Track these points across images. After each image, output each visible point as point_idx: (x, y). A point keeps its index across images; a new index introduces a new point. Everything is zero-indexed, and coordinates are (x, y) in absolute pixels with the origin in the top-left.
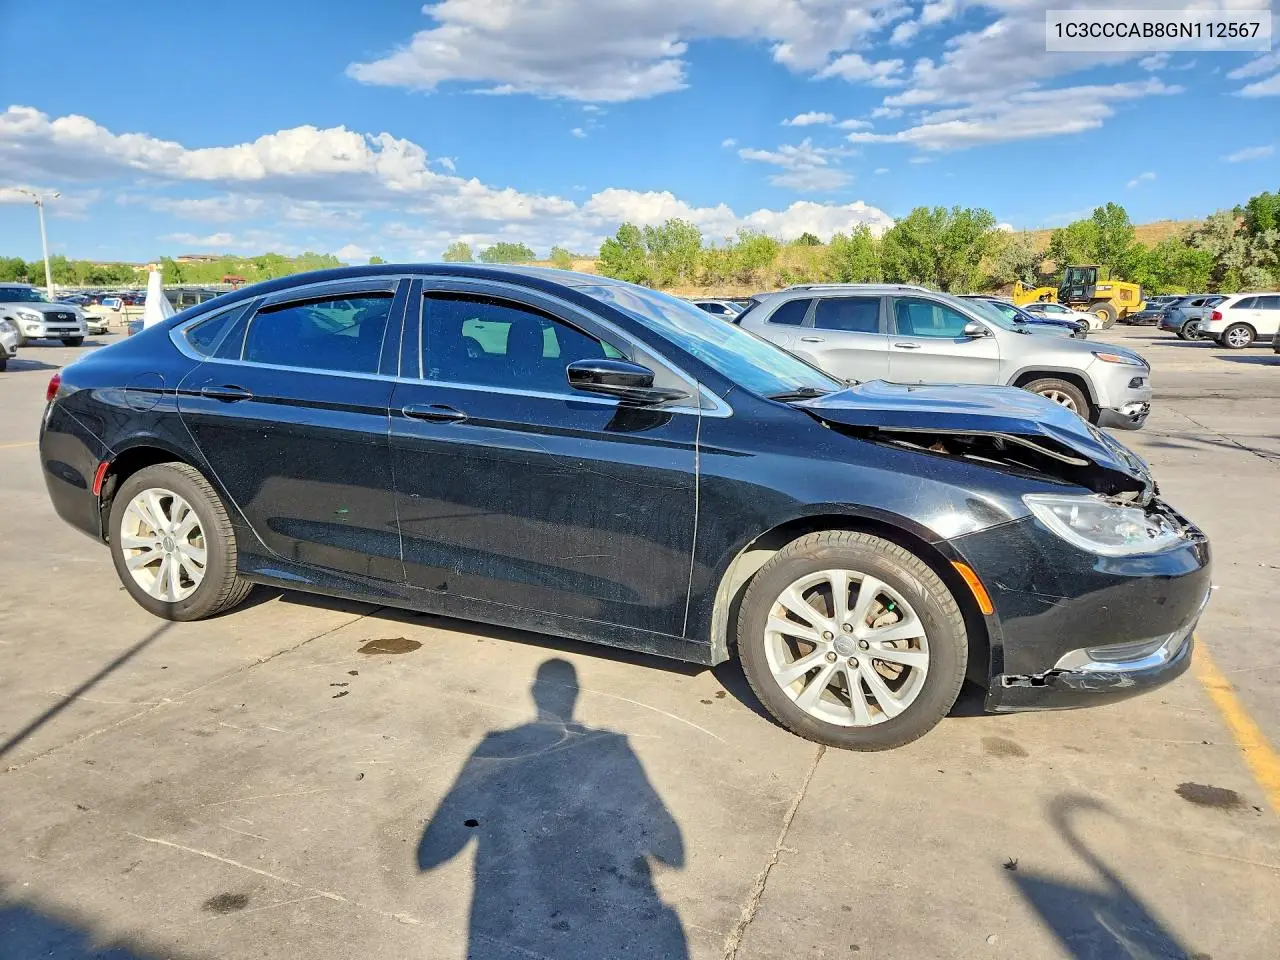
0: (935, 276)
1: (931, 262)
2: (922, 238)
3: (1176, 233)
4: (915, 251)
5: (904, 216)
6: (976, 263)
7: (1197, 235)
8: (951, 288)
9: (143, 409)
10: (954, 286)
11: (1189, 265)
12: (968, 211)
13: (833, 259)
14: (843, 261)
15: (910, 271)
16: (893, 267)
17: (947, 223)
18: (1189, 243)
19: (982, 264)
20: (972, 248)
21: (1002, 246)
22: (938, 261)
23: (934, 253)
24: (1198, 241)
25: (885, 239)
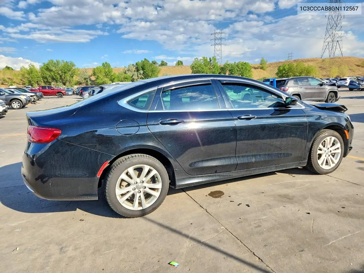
0: (61, 81)
1: (58, 76)
2: (54, 69)
3: (122, 71)
4: (52, 73)
5: (46, 62)
6: (72, 77)
7: (126, 71)
8: (66, 84)
9: (131, 134)
10: (67, 84)
11: (126, 78)
12: (67, 62)
13: (23, 75)
14: (27, 75)
15: (52, 79)
16: (46, 78)
17: (61, 65)
18: (125, 73)
19: (74, 77)
20: (70, 73)
21: (79, 73)
22: (61, 76)
23: (59, 74)
24: (127, 72)
25: (41, 69)
